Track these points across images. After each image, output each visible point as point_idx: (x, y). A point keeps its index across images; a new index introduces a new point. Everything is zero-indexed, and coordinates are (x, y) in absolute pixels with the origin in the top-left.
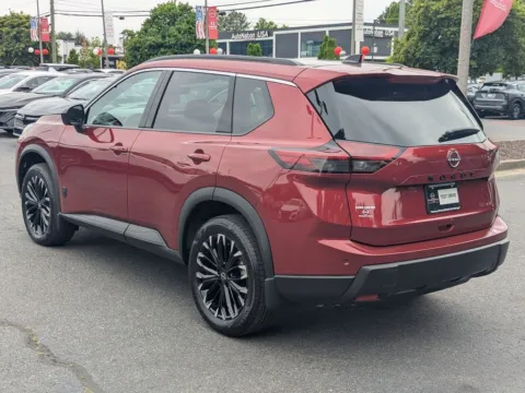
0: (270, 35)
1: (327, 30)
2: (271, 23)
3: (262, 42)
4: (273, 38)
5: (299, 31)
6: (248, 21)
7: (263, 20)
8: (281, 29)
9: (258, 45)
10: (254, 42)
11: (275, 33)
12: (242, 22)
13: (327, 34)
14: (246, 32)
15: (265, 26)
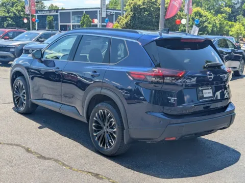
0: (57, 12)
1: (84, 10)
2: (56, 7)
3: (53, 16)
4: (59, 14)
5: (71, 11)
6: (45, 5)
7: (52, 5)
8: (61, 10)
9: (52, 17)
10: (49, 15)
11: (59, 11)
12: (42, 6)
13: (84, 13)
14: (45, 11)
15: (53, 8)
